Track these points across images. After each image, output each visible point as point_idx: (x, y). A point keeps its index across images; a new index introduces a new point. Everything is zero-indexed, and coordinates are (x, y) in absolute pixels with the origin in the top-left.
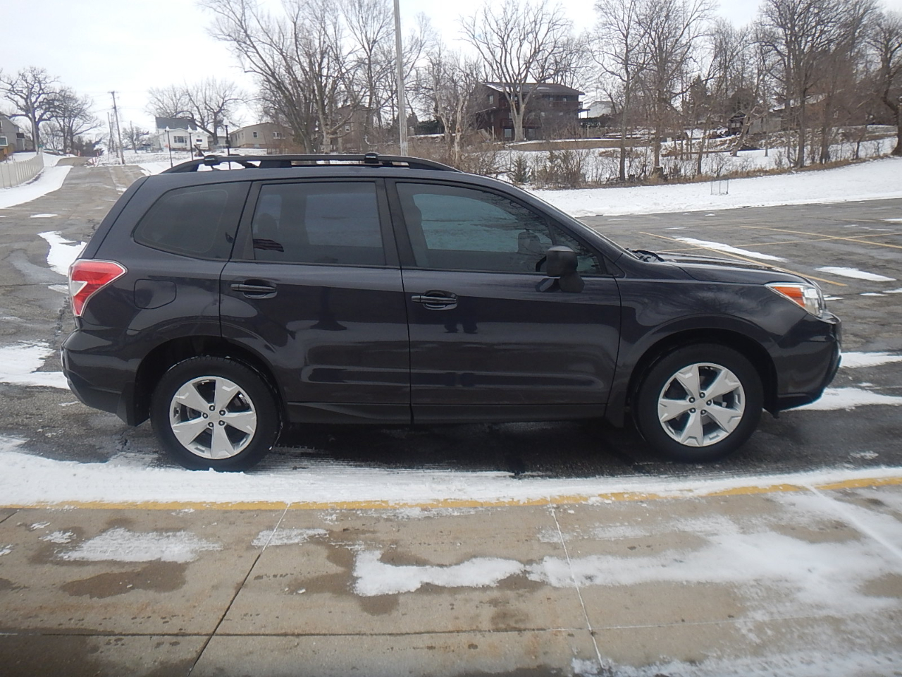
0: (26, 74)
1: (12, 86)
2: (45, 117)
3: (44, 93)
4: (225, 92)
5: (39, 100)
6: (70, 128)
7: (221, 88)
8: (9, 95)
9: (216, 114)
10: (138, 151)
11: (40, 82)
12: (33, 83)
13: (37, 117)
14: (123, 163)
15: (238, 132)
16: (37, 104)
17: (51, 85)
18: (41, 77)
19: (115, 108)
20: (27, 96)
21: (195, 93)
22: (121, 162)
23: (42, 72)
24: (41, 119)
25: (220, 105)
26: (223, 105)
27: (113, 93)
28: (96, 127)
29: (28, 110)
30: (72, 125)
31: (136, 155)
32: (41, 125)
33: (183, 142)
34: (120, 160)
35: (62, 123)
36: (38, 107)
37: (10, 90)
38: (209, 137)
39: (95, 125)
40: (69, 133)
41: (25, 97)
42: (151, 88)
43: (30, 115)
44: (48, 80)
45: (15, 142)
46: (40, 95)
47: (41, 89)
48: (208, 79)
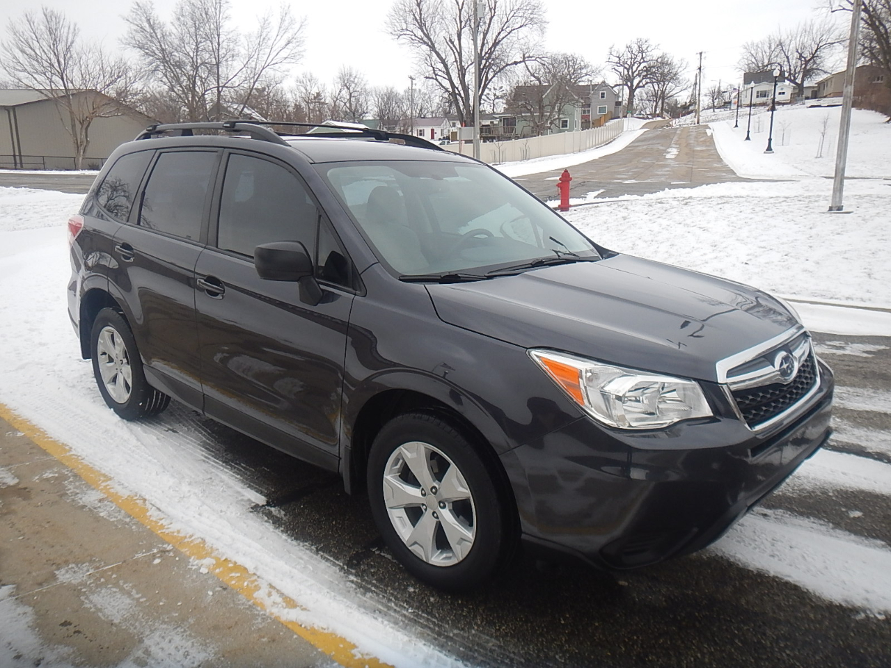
0: (633, 46)
1: (619, 58)
2: (641, 84)
3: (644, 62)
4: (822, 36)
5: (639, 69)
6: (663, 92)
7: (819, 33)
8: (616, 68)
9: (807, 62)
10: (716, 110)
11: (642, 52)
12: (636, 53)
13: (635, 84)
14: (698, 123)
15: (827, 80)
16: (637, 73)
17: (651, 53)
18: (644, 47)
19: (700, 69)
20: (629, 66)
21: (787, 42)
22: (696, 122)
23: (646, 42)
24: (638, 86)
25: (814, 52)
26: (816, 51)
27: (701, 54)
28: (686, 89)
29: (628, 80)
30: (666, 89)
31: (713, 114)
32: (637, 92)
33: (765, 96)
34: (696, 120)
35: (656, 88)
36: (637, 75)
37: (617, 63)
38: (794, 88)
39: (685, 87)
40: (661, 96)
41: (628, 67)
42: (747, 43)
43: (629, 84)
44: (649, 49)
45: (613, 111)
46: (640, 63)
47: (643, 58)
48: (805, 25)
